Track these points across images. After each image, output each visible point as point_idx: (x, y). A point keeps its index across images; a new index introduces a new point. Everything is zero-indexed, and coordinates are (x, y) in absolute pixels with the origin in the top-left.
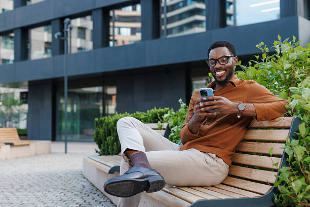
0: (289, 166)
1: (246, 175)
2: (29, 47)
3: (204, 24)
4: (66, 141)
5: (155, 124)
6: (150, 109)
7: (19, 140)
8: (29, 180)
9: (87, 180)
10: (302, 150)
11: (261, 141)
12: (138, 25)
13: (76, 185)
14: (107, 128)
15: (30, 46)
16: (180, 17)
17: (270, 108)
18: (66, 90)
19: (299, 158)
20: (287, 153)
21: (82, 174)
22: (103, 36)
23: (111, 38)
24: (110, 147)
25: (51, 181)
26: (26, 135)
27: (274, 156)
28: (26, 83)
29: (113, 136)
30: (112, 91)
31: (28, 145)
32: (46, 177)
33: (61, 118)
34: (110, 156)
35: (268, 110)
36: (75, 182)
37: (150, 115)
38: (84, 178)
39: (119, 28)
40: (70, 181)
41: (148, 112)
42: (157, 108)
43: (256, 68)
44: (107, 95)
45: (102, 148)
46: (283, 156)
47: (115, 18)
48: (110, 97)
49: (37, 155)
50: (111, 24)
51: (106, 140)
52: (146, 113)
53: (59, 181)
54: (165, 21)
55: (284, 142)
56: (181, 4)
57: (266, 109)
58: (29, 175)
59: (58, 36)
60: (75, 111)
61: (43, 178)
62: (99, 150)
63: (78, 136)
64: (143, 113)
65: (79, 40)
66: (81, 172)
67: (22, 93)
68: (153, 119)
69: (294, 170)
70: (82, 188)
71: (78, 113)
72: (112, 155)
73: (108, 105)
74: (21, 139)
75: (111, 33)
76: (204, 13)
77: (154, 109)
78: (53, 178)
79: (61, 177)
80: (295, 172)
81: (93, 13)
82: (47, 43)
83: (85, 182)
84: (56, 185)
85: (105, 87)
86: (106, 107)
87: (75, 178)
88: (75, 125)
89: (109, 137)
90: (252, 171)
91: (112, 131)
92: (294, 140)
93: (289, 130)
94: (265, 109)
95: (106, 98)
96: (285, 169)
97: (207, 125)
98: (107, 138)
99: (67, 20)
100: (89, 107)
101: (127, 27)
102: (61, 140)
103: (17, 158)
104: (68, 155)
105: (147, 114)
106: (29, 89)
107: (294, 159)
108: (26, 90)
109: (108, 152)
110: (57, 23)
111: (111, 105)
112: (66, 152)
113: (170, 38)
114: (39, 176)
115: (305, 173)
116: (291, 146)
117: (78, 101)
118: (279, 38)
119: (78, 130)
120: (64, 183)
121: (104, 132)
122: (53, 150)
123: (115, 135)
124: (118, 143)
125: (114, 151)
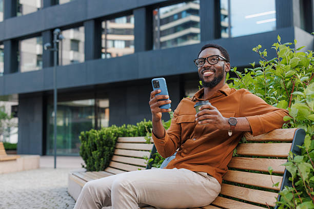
0: (293, 187)
1: (242, 196)
2: (19, 60)
3: (199, 36)
4: (55, 156)
5: (143, 137)
6: (139, 122)
7: (6, 155)
8: (9, 198)
9: (72, 197)
10: (307, 167)
11: (258, 156)
12: (131, 38)
13: (58, 203)
14: (92, 143)
15: (20, 58)
16: (175, 29)
17: (265, 120)
18: (56, 103)
19: (304, 176)
20: (289, 170)
21: (67, 192)
22: (96, 48)
23: (103, 51)
24: (96, 163)
25: (33, 199)
26: (15, 149)
27: (274, 174)
28: (16, 96)
29: (99, 151)
30: (104, 104)
31: (15, 160)
32: (28, 194)
33: (52, 132)
34: (96, 172)
35: (263, 122)
36: (59, 200)
37: (140, 128)
38: (69, 195)
39: (114, 41)
40: (53, 199)
41: (138, 124)
42: (147, 121)
43: (252, 76)
44: (99, 108)
45: (88, 163)
46: (285, 174)
47: (107, 30)
48: (103, 110)
49: (24, 170)
50: (103, 36)
51: (91, 155)
52: (136, 125)
53: (42, 198)
55: (286, 158)
56: (176, 17)
57: (261, 121)
58: (10, 192)
59: (48, 47)
60: (67, 124)
61: (24, 196)
62: (85, 166)
63: (70, 150)
64: (133, 126)
65: (72, 53)
66: (67, 189)
67: (13, 107)
68: (142, 132)
69: (298, 191)
70: (66, 207)
71: (70, 127)
72: (98, 171)
73: (100, 118)
74: (8, 154)
75: (103, 45)
76: (199, 25)
77: (143, 121)
78: (36, 196)
79: (44, 194)
80: (299, 194)
81: (85, 24)
82: (39, 56)
83: (69, 200)
84: (37, 204)
85: (97, 100)
86: (99, 121)
87: (60, 196)
88: (67, 139)
89: (95, 152)
90: (248, 191)
91: (98, 145)
92: (298, 156)
93: (291, 144)
94: (259, 121)
95: (98, 111)
96: (286, 190)
97: (194, 139)
98: (93, 153)
99: (57, 31)
100: (82, 120)
101: (121, 40)
102: (51, 155)
103: (3, 173)
104: (57, 170)
105: (137, 127)
106: (19, 102)
107: (298, 178)
108: (16, 103)
109: (94, 167)
110: (48, 35)
111: (104, 118)
112: (55, 167)
114: (21, 193)
115: (311, 194)
116: (294, 163)
117: (70, 115)
118: (279, 39)
119: (70, 144)
120: (46, 201)
121: (89, 147)
122: (41, 166)
123: (101, 150)
124: (104, 159)
125: (101, 167)
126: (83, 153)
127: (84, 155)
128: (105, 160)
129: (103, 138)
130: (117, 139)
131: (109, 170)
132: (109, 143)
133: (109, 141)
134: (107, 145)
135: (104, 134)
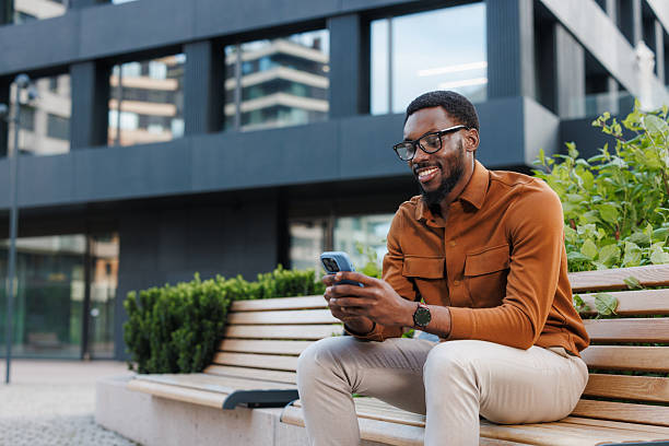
4: (9, 359)
14: (166, 314)
24: (181, 356)
29: (191, 330)
54: (238, 95)
56: (247, 68)
62: (136, 367)
63: (20, 348)
71: (22, 296)
72: (189, 372)
81: (74, 69)
89: (179, 332)
91: (185, 319)
98: (173, 334)
99: (22, 79)
112: (8, 381)
113: (247, 134)
117: (23, 271)
121: (159, 323)
123: (196, 327)
124: (202, 347)
125: (194, 365)
126: (134, 338)
127: (138, 343)
128: (206, 348)
129: (201, 302)
130: (231, 304)
131: (214, 369)
132: (215, 312)
133: (214, 309)
134: (208, 317)
135: (202, 294)
